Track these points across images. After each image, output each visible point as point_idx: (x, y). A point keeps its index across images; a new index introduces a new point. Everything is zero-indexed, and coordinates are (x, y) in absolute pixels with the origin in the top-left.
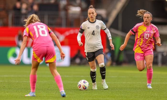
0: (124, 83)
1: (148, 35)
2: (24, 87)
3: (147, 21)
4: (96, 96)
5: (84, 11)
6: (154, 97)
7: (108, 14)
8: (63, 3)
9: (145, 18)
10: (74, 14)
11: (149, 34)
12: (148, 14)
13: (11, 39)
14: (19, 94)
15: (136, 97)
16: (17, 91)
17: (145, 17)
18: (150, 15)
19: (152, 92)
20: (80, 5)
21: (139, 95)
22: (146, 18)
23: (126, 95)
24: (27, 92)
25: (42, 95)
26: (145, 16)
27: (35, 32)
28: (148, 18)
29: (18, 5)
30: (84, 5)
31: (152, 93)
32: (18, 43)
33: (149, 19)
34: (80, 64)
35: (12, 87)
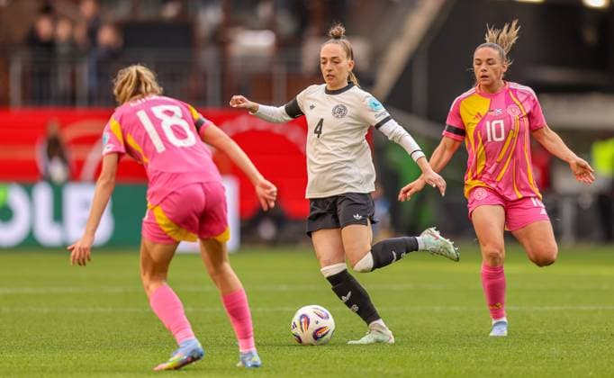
0: (437, 309)
1: (499, 124)
2: (71, 329)
3: (486, 74)
4: (335, 359)
5: (288, 46)
6: (548, 358)
7: (377, 57)
8: (210, 17)
9: (479, 64)
10: (251, 57)
11: (501, 122)
12: (491, 49)
13: (20, 154)
14: (54, 358)
15: (482, 363)
16: (45, 348)
17: (478, 62)
18: (497, 52)
19: (542, 340)
20: (270, 26)
21: (495, 352)
22: (484, 63)
23: (447, 354)
24: (84, 349)
25: (139, 358)
26: (478, 57)
27: (146, 135)
28: (490, 62)
29: (44, 27)
30: (287, 24)
31: (542, 343)
32: (47, 168)
33: (494, 66)
34: (274, 243)
35: (26, 331)
